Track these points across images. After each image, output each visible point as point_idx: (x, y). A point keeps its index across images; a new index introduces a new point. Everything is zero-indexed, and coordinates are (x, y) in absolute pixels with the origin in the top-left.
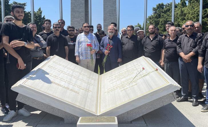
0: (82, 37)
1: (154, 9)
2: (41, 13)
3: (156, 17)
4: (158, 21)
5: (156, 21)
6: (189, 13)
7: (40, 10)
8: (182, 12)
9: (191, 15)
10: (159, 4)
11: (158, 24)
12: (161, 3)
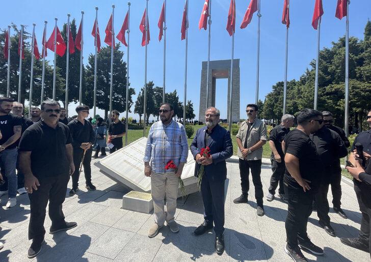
0: (158, 128)
1: (274, 87)
2: (176, 94)
3: (276, 94)
4: (278, 98)
5: (275, 98)
6: (306, 91)
7: (175, 91)
8: (299, 90)
9: (308, 93)
10: (279, 83)
11: (278, 100)
12: (281, 81)
